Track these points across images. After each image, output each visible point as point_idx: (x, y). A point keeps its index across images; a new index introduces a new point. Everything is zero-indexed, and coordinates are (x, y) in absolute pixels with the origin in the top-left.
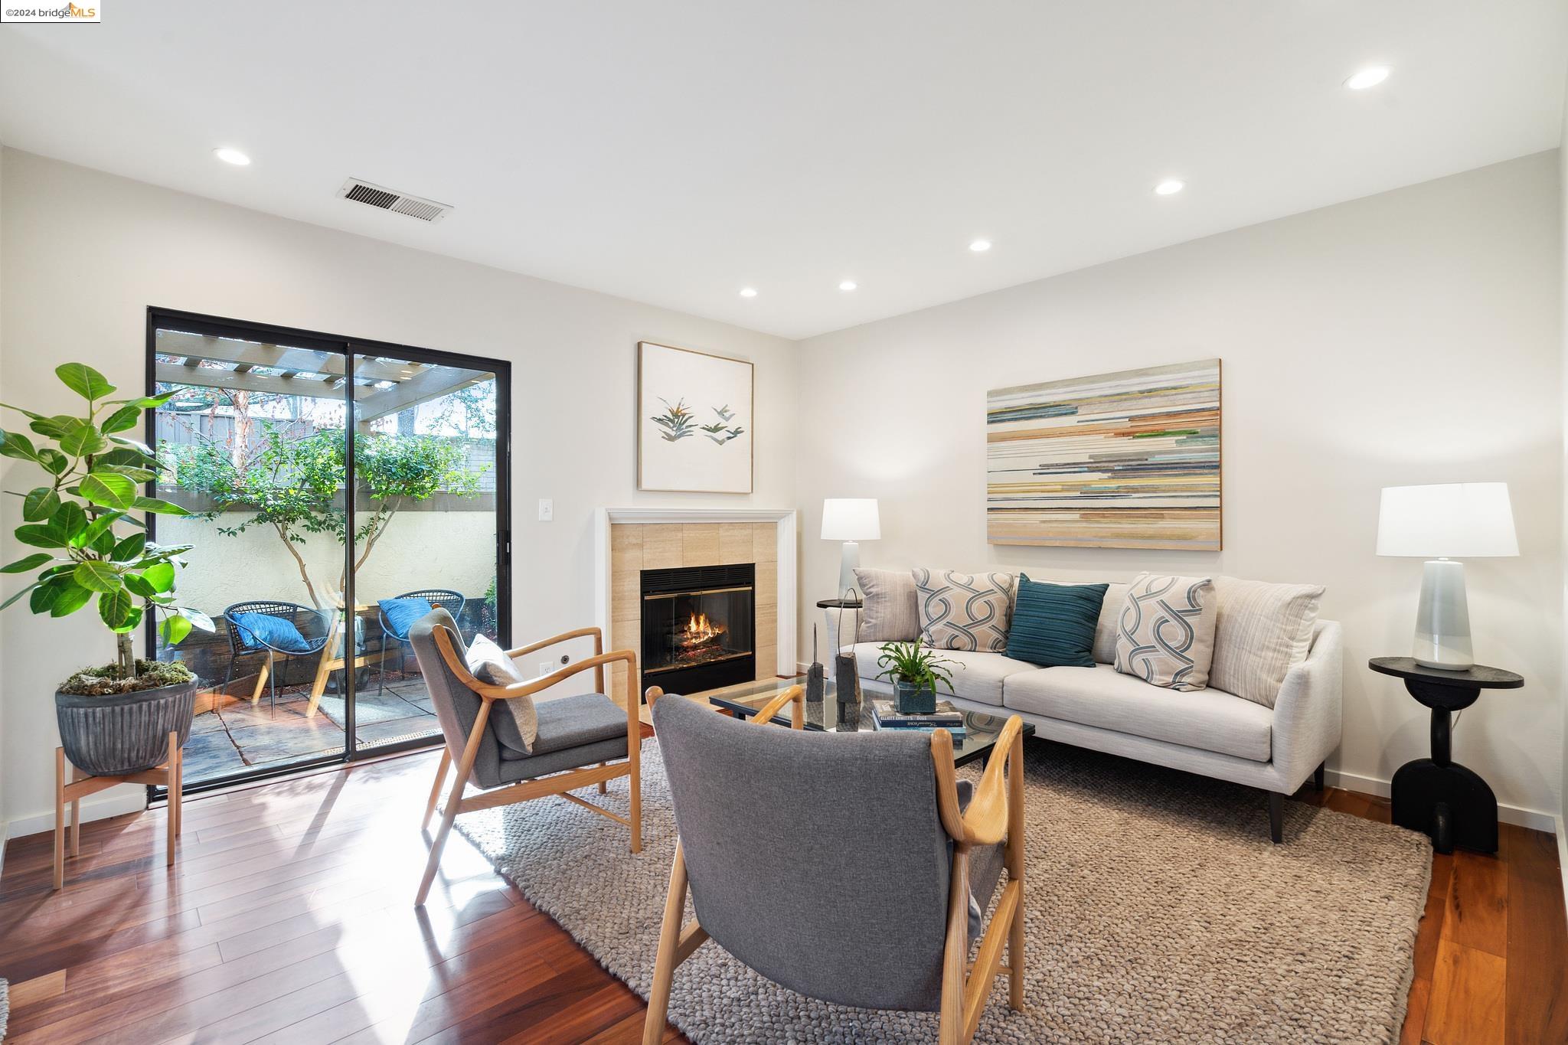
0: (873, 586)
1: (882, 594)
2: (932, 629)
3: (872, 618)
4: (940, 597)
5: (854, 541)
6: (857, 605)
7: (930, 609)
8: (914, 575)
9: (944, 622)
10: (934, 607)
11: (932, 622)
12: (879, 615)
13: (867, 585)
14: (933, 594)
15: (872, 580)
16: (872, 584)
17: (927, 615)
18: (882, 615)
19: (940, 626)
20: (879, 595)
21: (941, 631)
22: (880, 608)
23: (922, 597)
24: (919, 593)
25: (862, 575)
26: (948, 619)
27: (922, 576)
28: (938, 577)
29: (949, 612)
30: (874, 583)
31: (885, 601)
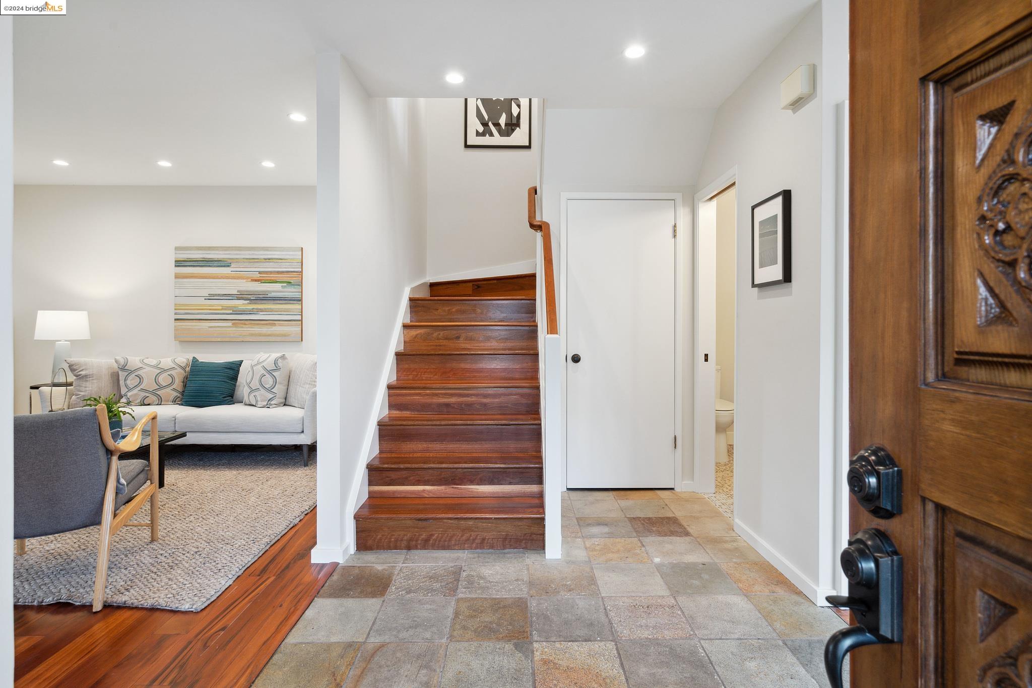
0: (83, 370)
1: (90, 375)
2: (129, 394)
3: (82, 392)
4: (136, 374)
5: (66, 341)
6: (67, 384)
7: (128, 382)
8: (116, 361)
9: (139, 388)
10: (131, 380)
11: (130, 390)
12: (87, 389)
13: (77, 370)
14: (131, 372)
15: (80, 367)
16: (80, 370)
17: (126, 386)
18: (90, 388)
19: (135, 391)
20: (87, 376)
21: (135, 395)
22: (88, 384)
23: (122, 375)
24: (120, 373)
25: (72, 363)
26: (141, 387)
27: (122, 362)
28: (134, 361)
29: (143, 382)
30: (84, 368)
31: (93, 380)
